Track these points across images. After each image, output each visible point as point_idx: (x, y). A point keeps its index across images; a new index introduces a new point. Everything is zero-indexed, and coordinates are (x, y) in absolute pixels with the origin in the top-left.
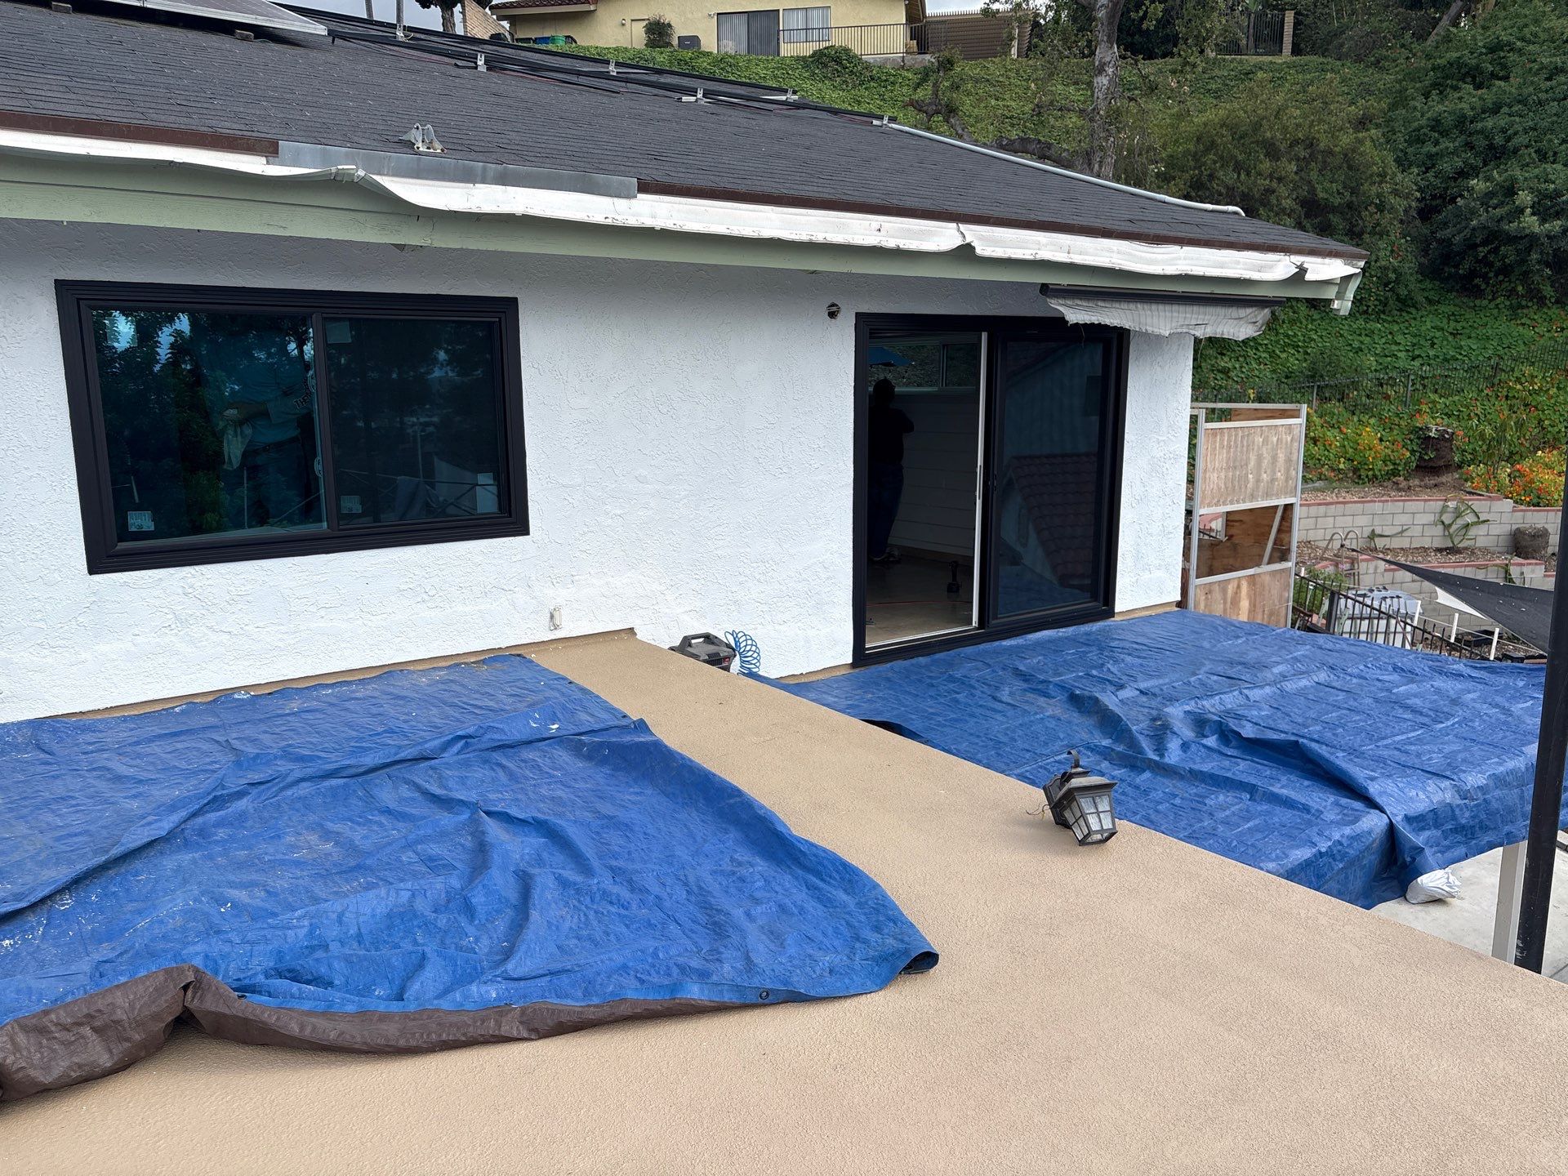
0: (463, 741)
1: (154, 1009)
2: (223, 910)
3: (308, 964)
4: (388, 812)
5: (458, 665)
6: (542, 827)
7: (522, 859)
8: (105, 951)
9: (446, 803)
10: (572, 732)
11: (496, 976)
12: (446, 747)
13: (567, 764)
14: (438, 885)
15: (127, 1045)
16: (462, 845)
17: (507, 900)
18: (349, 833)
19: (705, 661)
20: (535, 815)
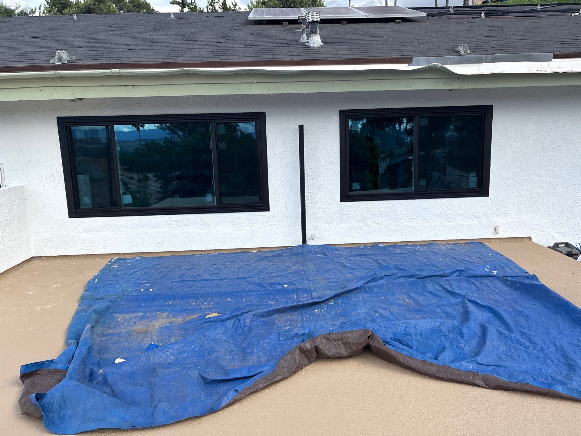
0: (459, 272)
1: (360, 341)
2: (377, 315)
3: (405, 339)
4: (431, 293)
5: (457, 243)
6: (490, 309)
7: (482, 320)
8: (343, 320)
9: (453, 294)
10: (503, 275)
11: (473, 361)
12: (452, 273)
13: (500, 287)
14: (450, 323)
15: (351, 350)
16: (458, 310)
17: (476, 334)
18: (417, 298)
19: (565, 254)
20: (488, 304)
